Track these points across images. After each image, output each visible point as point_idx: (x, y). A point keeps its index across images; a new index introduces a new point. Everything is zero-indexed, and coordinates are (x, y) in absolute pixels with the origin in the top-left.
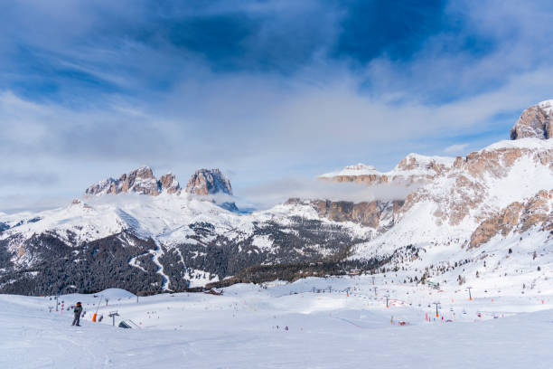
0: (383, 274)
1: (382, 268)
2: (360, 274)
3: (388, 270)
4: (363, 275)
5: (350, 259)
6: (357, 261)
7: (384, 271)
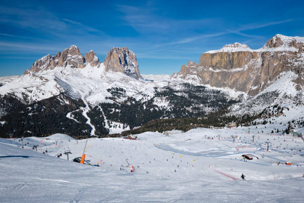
0: (255, 126)
3: (258, 123)
4: (240, 127)
5: (228, 115)
6: (234, 117)
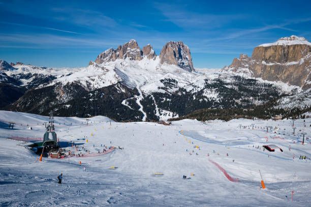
0: (303, 120)
1: (303, 115)
2: (282, 119)
3: (308, 117)
4: (285, 119)
5: (276, 108)
6: (282, 110)
7: (304, 117)
